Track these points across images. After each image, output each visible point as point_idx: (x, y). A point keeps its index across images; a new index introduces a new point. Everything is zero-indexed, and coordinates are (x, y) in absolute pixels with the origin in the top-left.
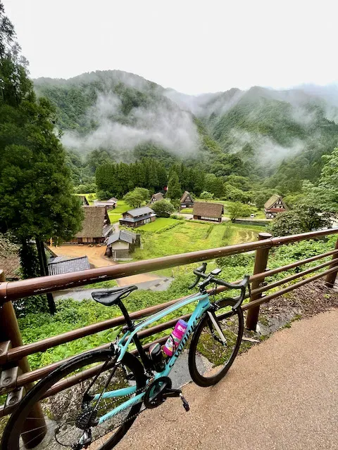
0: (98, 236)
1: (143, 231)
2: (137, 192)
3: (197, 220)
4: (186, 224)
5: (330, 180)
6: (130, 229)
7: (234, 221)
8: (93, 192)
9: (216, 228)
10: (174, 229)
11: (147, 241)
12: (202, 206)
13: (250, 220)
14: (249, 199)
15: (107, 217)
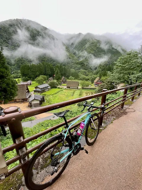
0: (24, 98)
1: (45, 94)
2: (41, 77)
3: (69, 89)
4: (64, 91)
5: (117, 71)
6: (39, 94)
7: (83, 88)
8: (19, 78)
9: (76, 91)
10: (59, 93)
11: (47, 99)
12: (70, 83)
13: (89, 87)
14: (88, 79)
15: (28, 89)
